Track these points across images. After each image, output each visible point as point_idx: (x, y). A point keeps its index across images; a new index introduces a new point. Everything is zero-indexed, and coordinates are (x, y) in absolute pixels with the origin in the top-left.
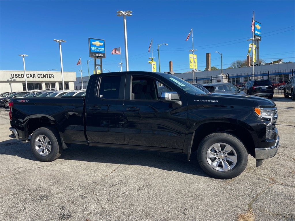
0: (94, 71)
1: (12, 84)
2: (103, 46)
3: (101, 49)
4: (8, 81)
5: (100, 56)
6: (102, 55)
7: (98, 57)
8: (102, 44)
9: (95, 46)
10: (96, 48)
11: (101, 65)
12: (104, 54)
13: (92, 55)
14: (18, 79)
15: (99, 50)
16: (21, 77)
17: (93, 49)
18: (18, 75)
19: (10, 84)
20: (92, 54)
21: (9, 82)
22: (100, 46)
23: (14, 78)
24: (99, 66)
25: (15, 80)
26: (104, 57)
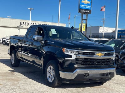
0: (80, 24)
1: (20, 29)
2: (90, 4)
3: (88, 6)
4: (17, 27)
5: (87, 12)
6: (88, 12)
7: (85, 13)
8: (89, 2)
9: (83, 4)
10: (84, 6)
11: (87, 20)
12: (90, 10)
13: (80, 12)
14: (24, 26)
15: (86, 7)
16: (26, 25)
17: (82, 6)
18: (25, 24)
19: (19, 30)
20: (80, 10)
21: (19, 28)
22: (88, 4)
23: (22, 26)
24: (85, 21)
25: (22, 27)
26: (90, 13)
